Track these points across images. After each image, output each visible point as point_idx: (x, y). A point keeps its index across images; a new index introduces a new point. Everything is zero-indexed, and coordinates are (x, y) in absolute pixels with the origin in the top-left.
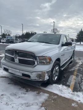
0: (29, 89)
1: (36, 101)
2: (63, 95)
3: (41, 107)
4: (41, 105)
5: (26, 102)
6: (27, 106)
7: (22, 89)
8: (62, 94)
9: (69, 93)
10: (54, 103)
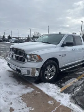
0: (22, 83)
1: (20, 92)
2: (46, 93)
3: (20, 97)
4: (21, 95)
5: (11, 91)
6: (10, 94)
7: (16, 82)
8: (47, 91)
9: (55, 92)
10: (33, 96)
